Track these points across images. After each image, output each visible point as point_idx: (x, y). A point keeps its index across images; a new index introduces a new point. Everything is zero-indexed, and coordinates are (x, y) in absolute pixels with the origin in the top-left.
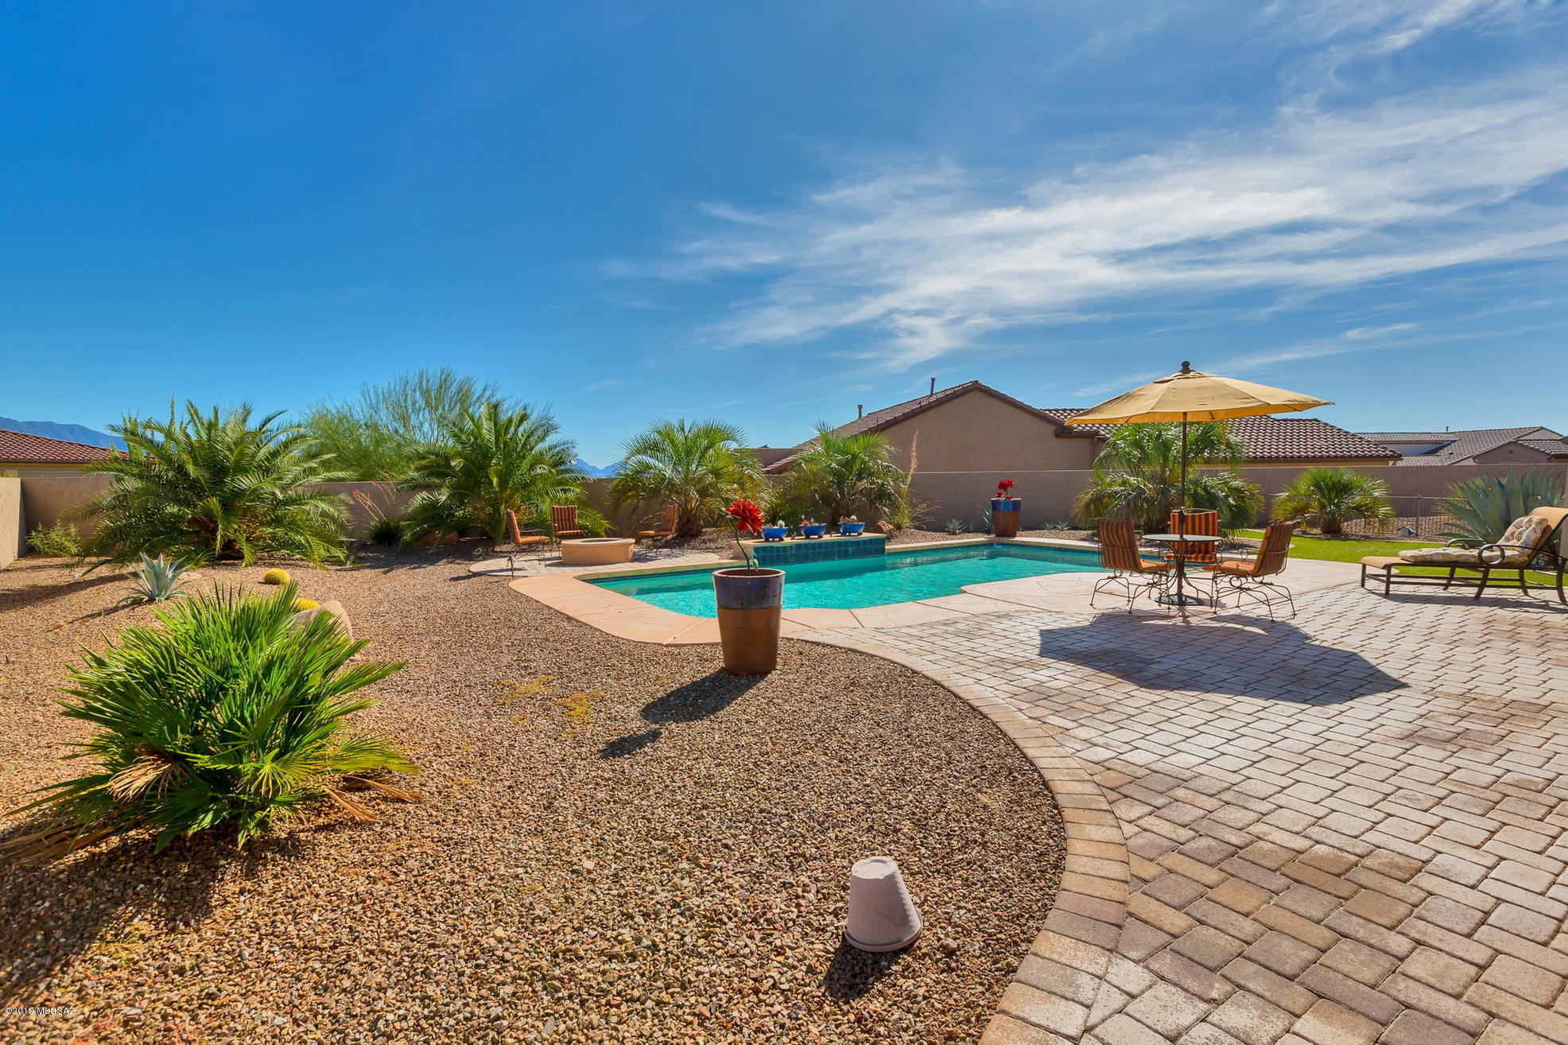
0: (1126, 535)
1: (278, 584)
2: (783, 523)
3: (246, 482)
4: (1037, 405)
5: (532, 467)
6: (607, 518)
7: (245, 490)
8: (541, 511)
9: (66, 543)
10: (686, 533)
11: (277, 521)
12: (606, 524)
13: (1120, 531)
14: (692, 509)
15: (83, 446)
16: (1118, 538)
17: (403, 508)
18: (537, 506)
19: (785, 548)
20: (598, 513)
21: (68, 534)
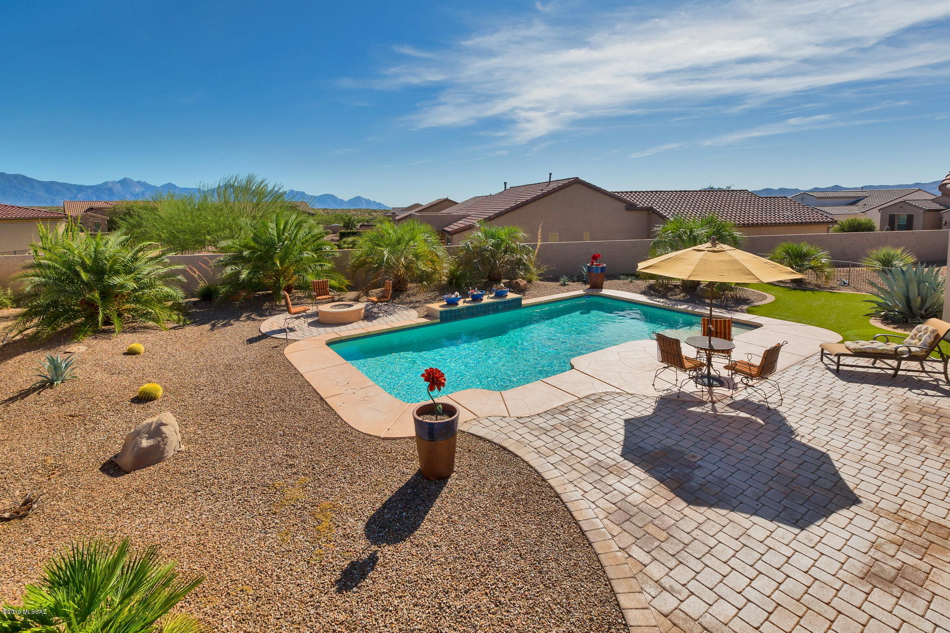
0: (675, 348)
1: (136, 354)
2: (458, 294)
3: (117, 280)
4: (609, 189)
5: (301, 252)
6: (348, 279)
7: (116, 284)
8: (306, 280)
9: (4, 300)
10: (397, 290)
11: (137, 300)
12: (347, 282)
13: (672, 346)
14: (401, 275)
15: (20, 208)
16: (670, 346)
17: (219, 275)
18: (304, 277)
19: (459, 310)
20: (342, 276)
21: (6, 294)
